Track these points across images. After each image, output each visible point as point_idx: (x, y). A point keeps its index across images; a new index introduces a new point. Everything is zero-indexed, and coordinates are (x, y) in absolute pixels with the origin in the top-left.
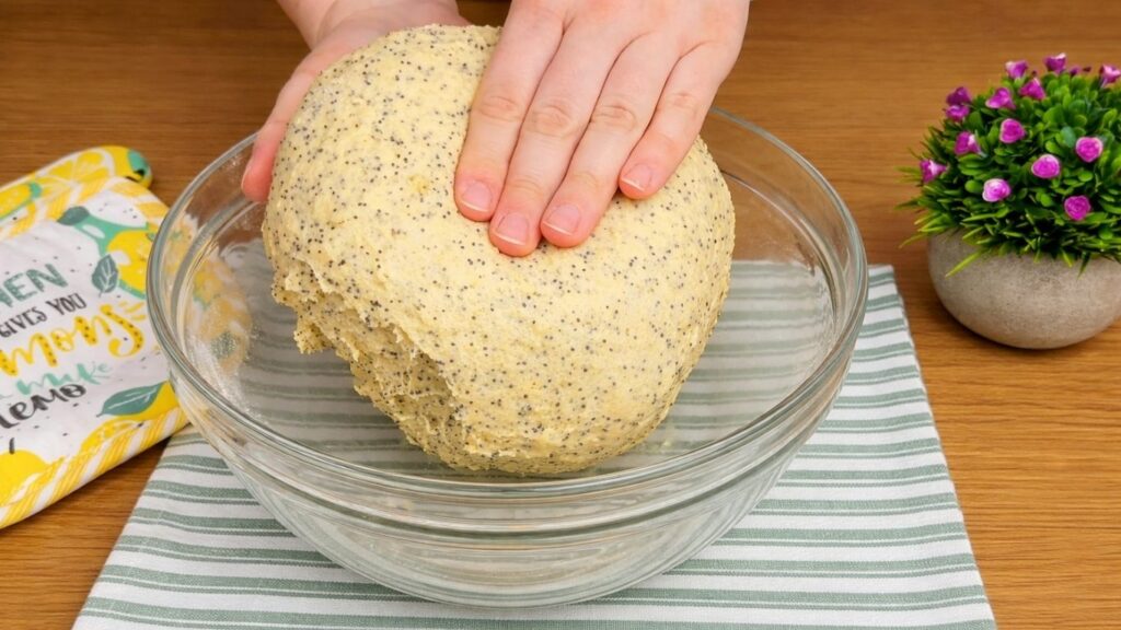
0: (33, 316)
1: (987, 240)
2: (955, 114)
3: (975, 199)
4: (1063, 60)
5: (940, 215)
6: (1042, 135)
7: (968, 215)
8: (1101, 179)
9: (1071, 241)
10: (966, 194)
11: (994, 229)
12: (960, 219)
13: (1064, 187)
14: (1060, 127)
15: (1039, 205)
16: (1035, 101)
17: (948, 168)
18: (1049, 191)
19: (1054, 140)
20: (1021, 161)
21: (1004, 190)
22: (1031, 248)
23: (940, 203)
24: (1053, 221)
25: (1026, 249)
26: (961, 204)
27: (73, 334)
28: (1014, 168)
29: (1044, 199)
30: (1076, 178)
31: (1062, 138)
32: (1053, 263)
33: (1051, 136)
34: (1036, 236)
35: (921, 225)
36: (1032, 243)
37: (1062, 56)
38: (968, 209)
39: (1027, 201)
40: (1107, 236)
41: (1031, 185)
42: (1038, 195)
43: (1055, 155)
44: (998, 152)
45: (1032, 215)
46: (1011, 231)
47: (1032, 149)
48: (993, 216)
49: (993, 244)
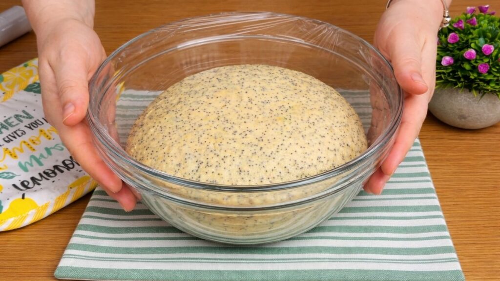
0: (19, 133)
1: (442, 81)
3: (438, 64)
4: (487, 8)
6: (470, 40)
8: (492, 61)
9: (477, 85)
11: (445, 77)
13: (476, 63)
14: (479, 37)
15: (465, 69)
16: (472, 26)
18: (470, 64)
19: (475, 43)
20: (460, 50)
21: (451, 61)
24: (469, 76)
25: (457, 87)
27: (39, 137)
28: (457, 52)
29: (467, 67)
30: (482, 60)
31: (479, 43)
32: (469, 94)
33: (474, 41)
34: (462, 82)
36: (460, 85)
37: (487, 6)
39: (460, 66)
40: (492, 85)
41: (462, 60)
42: (465, 65)
43: (475, 49)
44: (450, 46)
45: (461, 73)
46: (451, 78)
47: (465, 45)
48: (444, 71)
49: (443, 83)
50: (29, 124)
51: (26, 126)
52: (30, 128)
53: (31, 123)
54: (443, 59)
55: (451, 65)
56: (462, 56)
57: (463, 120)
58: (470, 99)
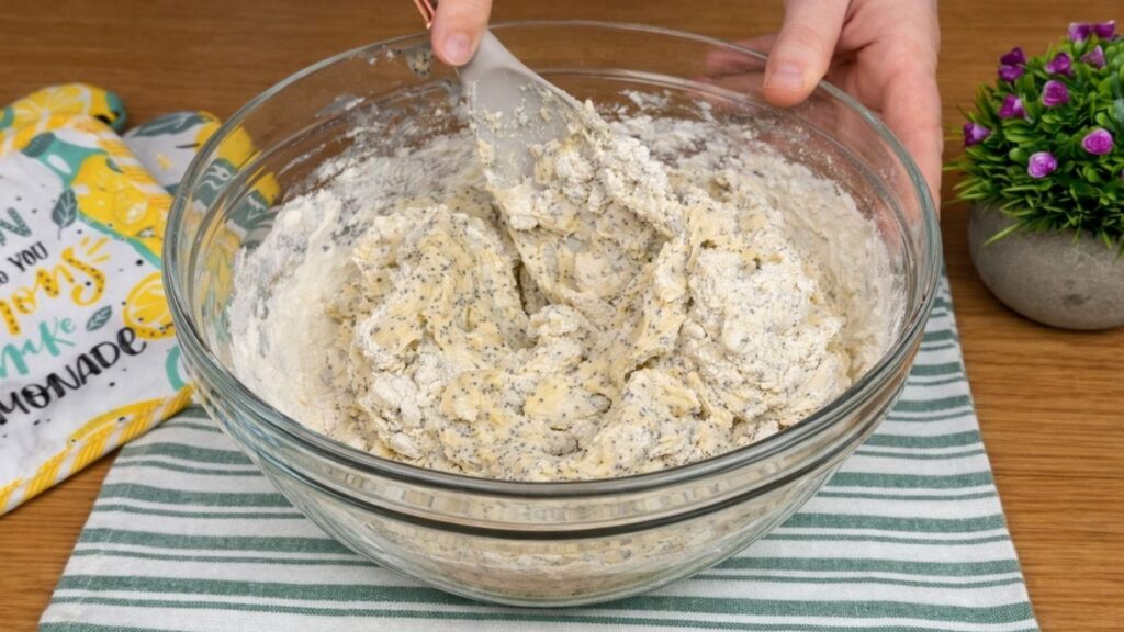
1: (1026, 212)
2: (1006, 74)
3: (1019, 169)
5: (980, 181)
6: (1093, 107)
7: (1009, 185)
9: (1112, 222)
10: (1009, 163)
11: (1035, 202)
12: (1001, 188)
13: (1112, 163)
14: (1114, 97)
15: (1086, 181)
16: (1094, 70)
17: (994, 132)
18: (1097, 166)
19: (1106, 111)
20: (1071, 130)
21: (1050, 165)
22: (1071, 225)
23: (982, 169)
24: (1098, 199)
25: (1065, 226)
26: (1004, 172)
27: (34, 288)
28: (1063, 138)
29: (1090, 173)
31: (1115, 110)
32: (1091, 241)
33: (1104, 107)
34: (1078, 213)
35: (960, 190)
36: (1073, 220)
38: (1011, 178)
39: (1073, 174)
41: (1078, 158)
42: (1085, 170)
43: (1105, 128)
44: (1046, 119)
45: (1076, 190)
46: (1052, 205)
47: (1082, 119)
48: (1034, 188)
49: (1031, 218)
50: (18, 255)
51: (10, 259)
52: (19, 264)
53: (24, 253)
54: (1031, 159)
55: (1049, 173)
56: (1077, 146)
57: (1074, 307)
58: (1092, 254)
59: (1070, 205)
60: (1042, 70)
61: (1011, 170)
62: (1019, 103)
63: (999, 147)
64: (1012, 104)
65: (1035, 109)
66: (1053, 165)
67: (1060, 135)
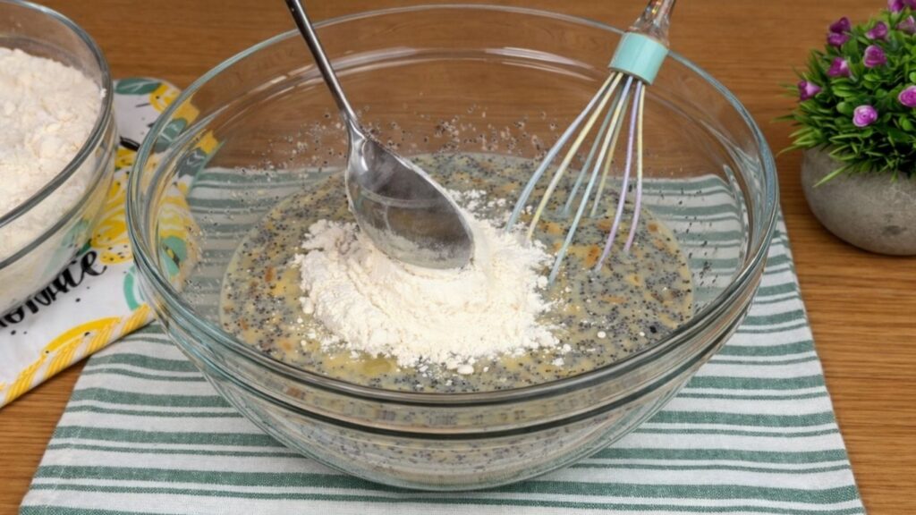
1: (851, 157)
2: (834, 41)
3: (845, 119)
5: (812, 130)
6: (907, 67)
7: (837, 133)
10: (837, 114)
11: (858, 147)
12: (830, 136)
15: (902, 129)
16: (907, 36)
17: (824, 89)
18: (911, 117)
20: (889, 87)
21: (872, 116)
22: (889, 168)
23: (814, 121)
24: (911, 144)
25: (885, 168)
26: (832, 122)
28: (881, 93)
29: (904, 123)
32: (907, 181)
34: (895, 157)
35: (795, 138)
36: (890, 164)
38: (839, 128)
39: (891, 124)
41: (896, 110)
42: (900, 120)
44: (868, 78)
45: (893, 137)
46: (874, 150)
47: (898, 78)
48: (858, 136)
49: (856, 161)
54: (855, 112)
55: (871, 123)
56: (894, 100)
57: (892, 237)
58: (907, 192)
59: (887, 150)
60: (864, 37)
61: (838, 121)
62: (844, 64)
63: (828, 101)
64: (839, 64)
65: (858, 69)
66: (874, 116)
67: (880, 91)
